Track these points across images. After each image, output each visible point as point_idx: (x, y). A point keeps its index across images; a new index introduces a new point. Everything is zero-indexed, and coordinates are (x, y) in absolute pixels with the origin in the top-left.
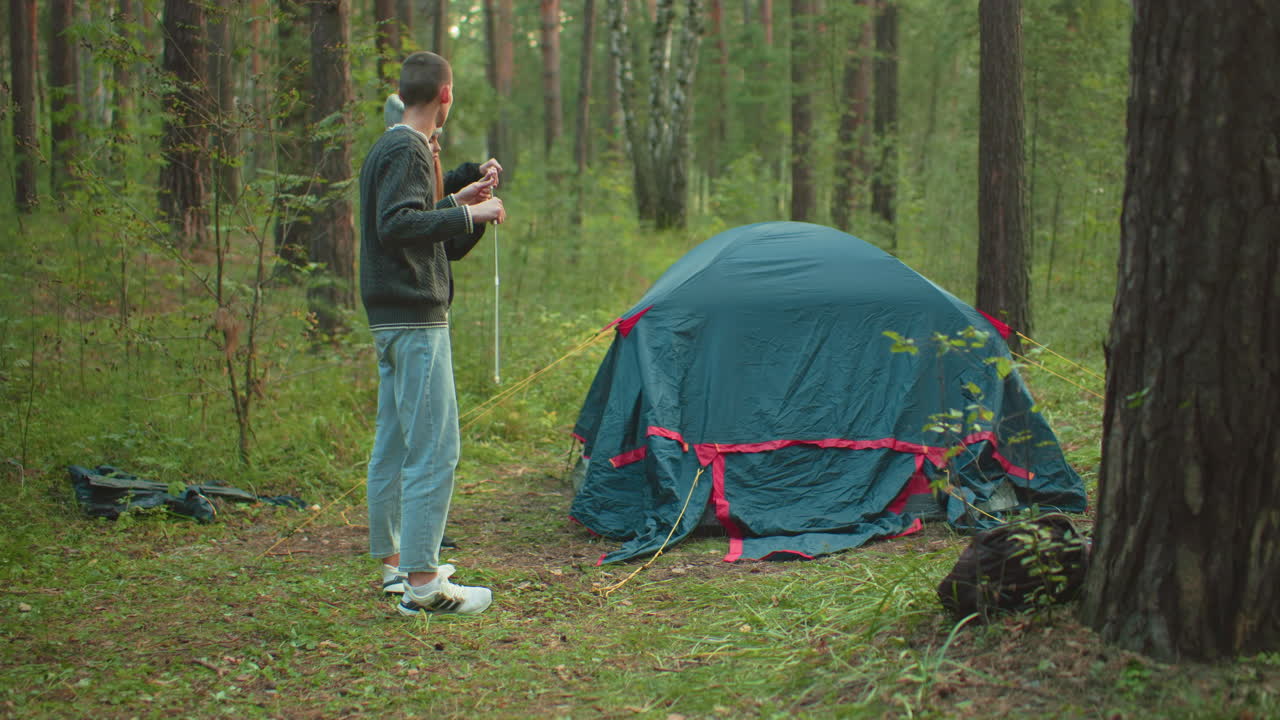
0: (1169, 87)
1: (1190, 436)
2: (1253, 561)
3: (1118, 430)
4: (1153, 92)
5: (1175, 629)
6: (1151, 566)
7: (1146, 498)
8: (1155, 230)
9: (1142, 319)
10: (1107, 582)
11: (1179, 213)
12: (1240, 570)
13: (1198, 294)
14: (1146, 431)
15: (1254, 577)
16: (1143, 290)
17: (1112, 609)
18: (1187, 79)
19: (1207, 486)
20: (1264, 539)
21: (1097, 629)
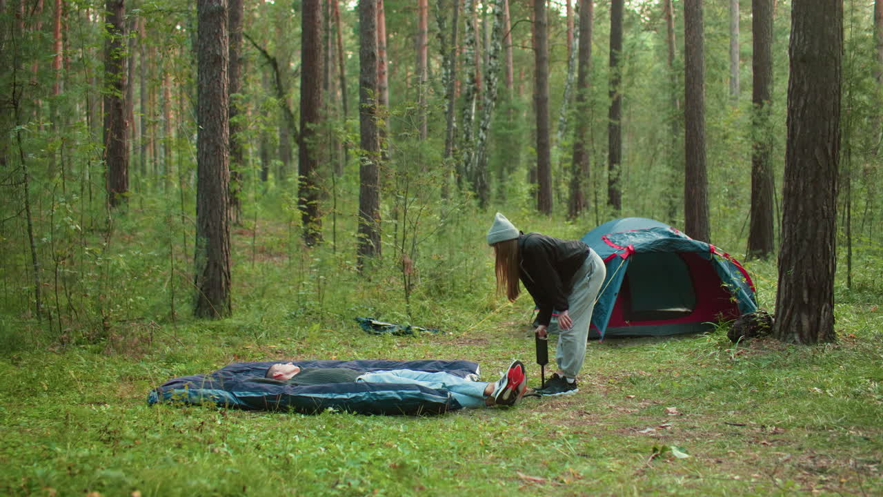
0: (797, 186)
1: (804, 282)
2: (822, 318)
3: (783, 281)
4: (792, 188)
5: (801, 336)
6: (794, 320)
7: (792, 300)
8: (793, 226)
9: (790, 250)
10: (781, 325)
11: (800, 221)
12: (819, 319)
13: (805, 243)
14: (792, 282)
15: (823, 321)
16: (790, 241)
17: (783, 333)
18: (802, 185)
19: (809, 296)
20: (825, 311)
21: (779, 339)
